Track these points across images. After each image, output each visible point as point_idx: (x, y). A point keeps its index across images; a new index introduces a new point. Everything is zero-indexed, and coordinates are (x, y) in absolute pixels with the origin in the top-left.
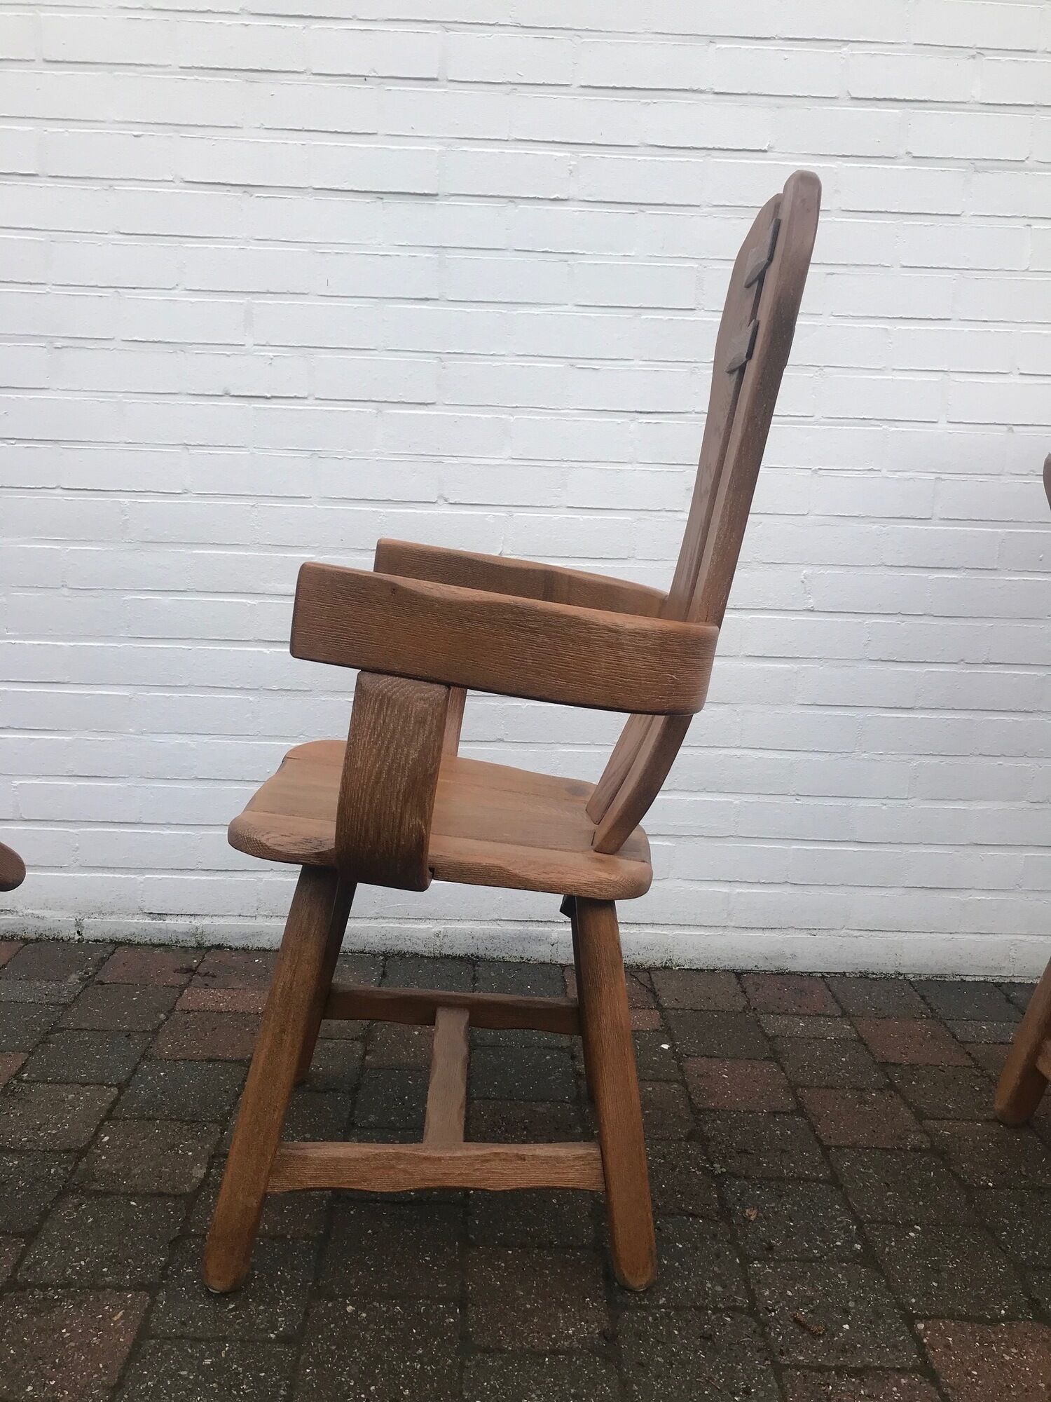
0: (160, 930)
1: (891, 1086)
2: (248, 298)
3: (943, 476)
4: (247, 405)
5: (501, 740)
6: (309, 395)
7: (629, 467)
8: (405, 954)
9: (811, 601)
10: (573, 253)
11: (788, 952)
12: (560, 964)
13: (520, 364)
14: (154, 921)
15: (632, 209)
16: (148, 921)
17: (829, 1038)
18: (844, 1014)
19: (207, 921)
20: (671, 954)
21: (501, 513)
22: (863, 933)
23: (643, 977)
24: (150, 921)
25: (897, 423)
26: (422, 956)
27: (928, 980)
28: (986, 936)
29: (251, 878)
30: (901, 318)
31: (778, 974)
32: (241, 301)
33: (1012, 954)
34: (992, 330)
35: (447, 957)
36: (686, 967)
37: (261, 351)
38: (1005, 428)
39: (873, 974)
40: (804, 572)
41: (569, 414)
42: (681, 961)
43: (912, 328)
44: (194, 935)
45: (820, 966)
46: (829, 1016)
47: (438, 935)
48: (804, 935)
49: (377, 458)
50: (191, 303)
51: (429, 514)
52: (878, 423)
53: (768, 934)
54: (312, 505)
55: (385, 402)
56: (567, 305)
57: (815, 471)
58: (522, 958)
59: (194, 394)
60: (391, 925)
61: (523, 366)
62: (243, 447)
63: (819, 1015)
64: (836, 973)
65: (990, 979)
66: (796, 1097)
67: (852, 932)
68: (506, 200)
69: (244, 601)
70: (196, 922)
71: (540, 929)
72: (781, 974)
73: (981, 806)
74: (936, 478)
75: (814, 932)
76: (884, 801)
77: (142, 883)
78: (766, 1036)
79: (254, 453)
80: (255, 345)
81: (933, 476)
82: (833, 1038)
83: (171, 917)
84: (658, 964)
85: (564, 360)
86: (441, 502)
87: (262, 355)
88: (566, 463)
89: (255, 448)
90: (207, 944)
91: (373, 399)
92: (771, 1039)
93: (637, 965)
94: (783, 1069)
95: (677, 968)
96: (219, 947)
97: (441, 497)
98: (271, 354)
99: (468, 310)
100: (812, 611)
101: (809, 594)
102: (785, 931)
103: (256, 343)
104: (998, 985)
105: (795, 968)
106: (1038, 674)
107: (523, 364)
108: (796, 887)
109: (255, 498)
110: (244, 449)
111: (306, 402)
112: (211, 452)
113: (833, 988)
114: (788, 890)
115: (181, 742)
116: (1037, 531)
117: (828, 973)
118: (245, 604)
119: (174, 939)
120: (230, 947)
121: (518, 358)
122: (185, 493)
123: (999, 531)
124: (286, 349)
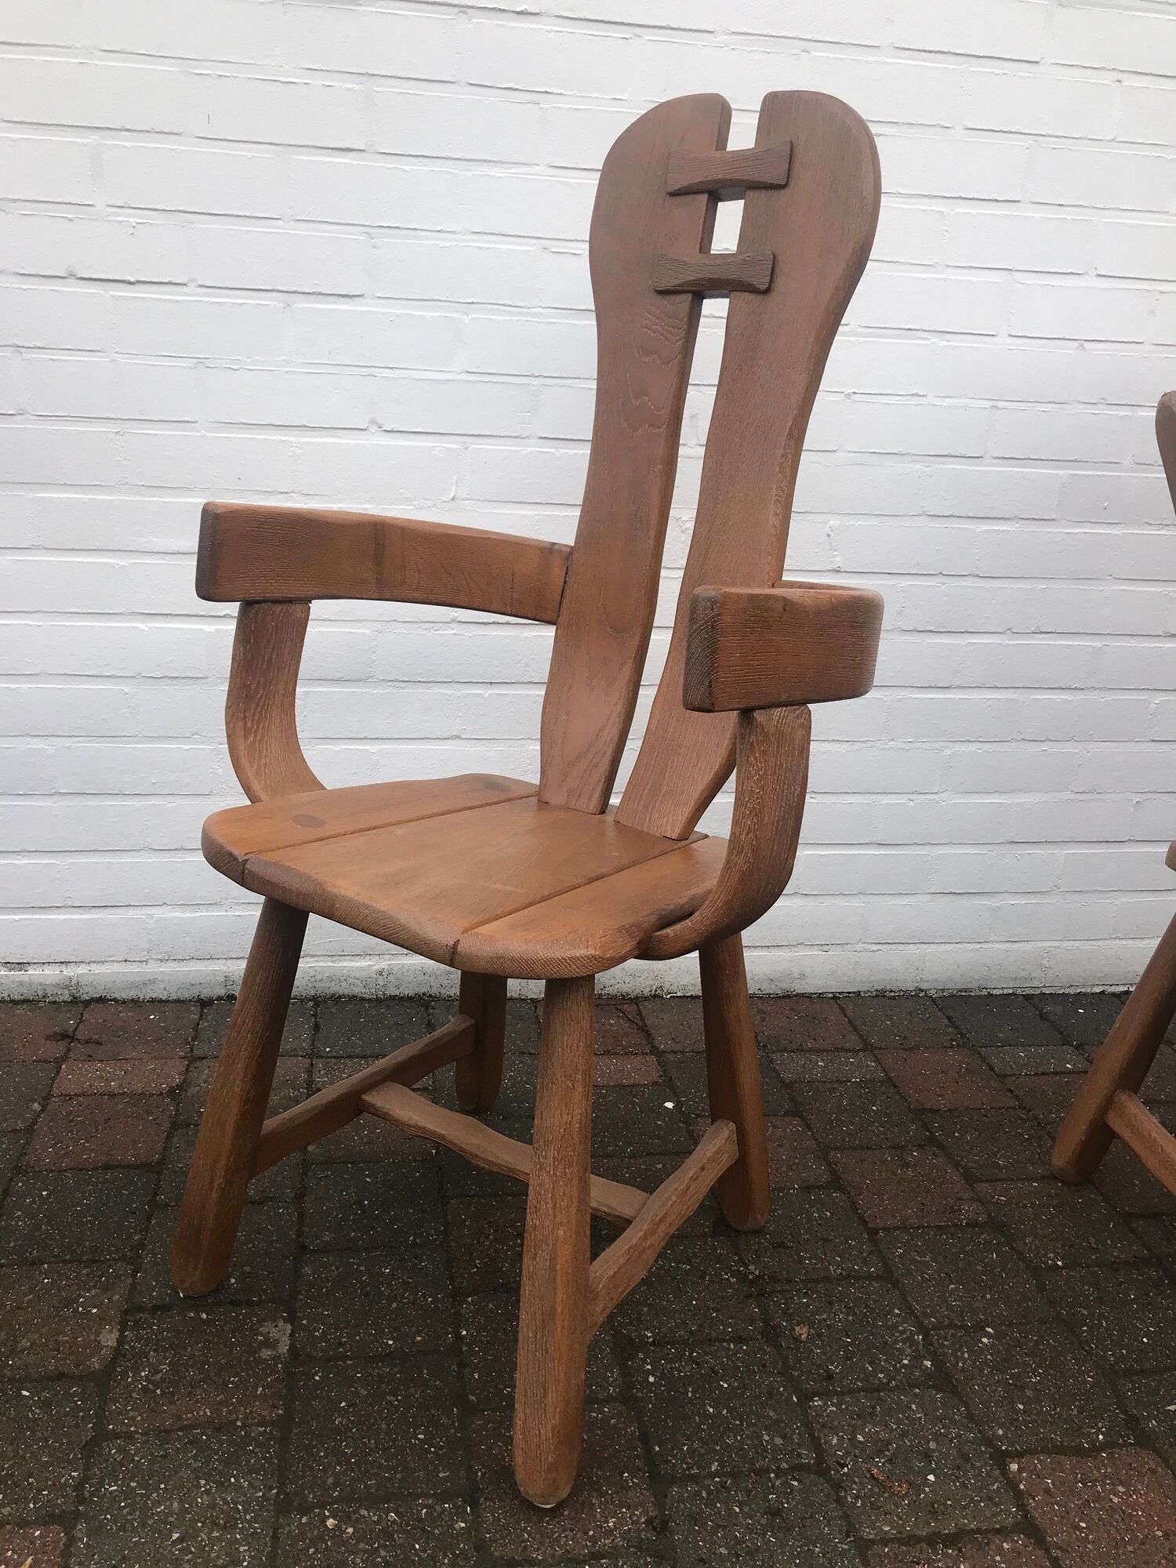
0: (21, 983)
1: (932, 1140)
2: (96, 136)
3: (1001, 404)
4: (101, 292)
5: (458, 737)
6: (189, 281)
8: (340, 997)
9: (838, 559)
10: (546, 92)
11: (796, 971)
12: (531, 999)
13: (477, 244)
14: (13, 973)
15: (626, 32)
16: (4, 972)
17: (854, 1080)
18: (867, 1047)
19: (82, 970)
20: (662, 980)
21: (453, 445)
22: (880, 946)
23: (630, 1009)
24: (7, 973)
25: (948, 336)
26: (363, 999)
27: (952, 996)
28: (1017, 945)
29: (137, 915)
30: (961, 198)
31: (784, 997)
32: (86, 141)
33: (1045, 962)
34: (1069, 217)
35: (393, 998)
36: (679, 994)
37: (119, 215)
38: (1075, 344)
39: (891, 991)
40: (831, 523)
41: (542, 314)
42: (674, 988)
43: (973, 212)
44: (67, 987)
45: (832, 986)
46: (849, 1051)
47: (381, 973)
48: (816, 952)
49: (286, 370)
50: (12, 140)
51: (358, 444)
52: (925, 335)
53: (774, 952)
54: (200, 432)
55: (295, 292)
56: (538, 165)
57: (848, 396)
59: (24, 274)
60: (322, 964)
61: (481, 248)
62: (99, 351)
63: (837, 1050)
64: (849, 993)
65: (1019, 992)
66: (829, 1164)
67: (869, 946)
68: (456, 10)
69: (111, 561)
70: (69, 971)
72: (788, 996)
73: (1021, 799)
74: (992, 407)
75: (826, 948)
76: (912, 797)
78: (782, 1081)
79: (115, 360)
80: (108, 206)
81: (989, 404)
82: (858, 1080)
83: (36, 966)
84: (646, 992)
85: (535, 241)
86: (373, 428)
87: (119, 221)
88: (537, 379)
89: (116, 352)
90: (85, 997)
91: (280, 288)
92: (788, 1086)
93: (622, 995)
94: (808, 1127)
95: (669, 996)
96: (101, 1000)
97: (373, 422)
98: (132, 220)
99: (406, 168)
100: (839, 571)
101: (835, 550)
102: (794, 949)
103: (110, 204)
104: (1028, 998)
105: (804, 989)
106: (1094, 645)
107: (481, 245)
108: (807, 898)
109: (120, 422)
110: (104, 354)
111: (185, 289)
112: (54, 357)
113: (848, 1013)
115: (35, 747)
116: (1103, 473)
117: (840, 993)
118: (112, 566)
119: (40, 993)
120: (115, 1000)
121: (475, 237)
122: (21, 414)
123: (1061, 472)
124: (153, 213)
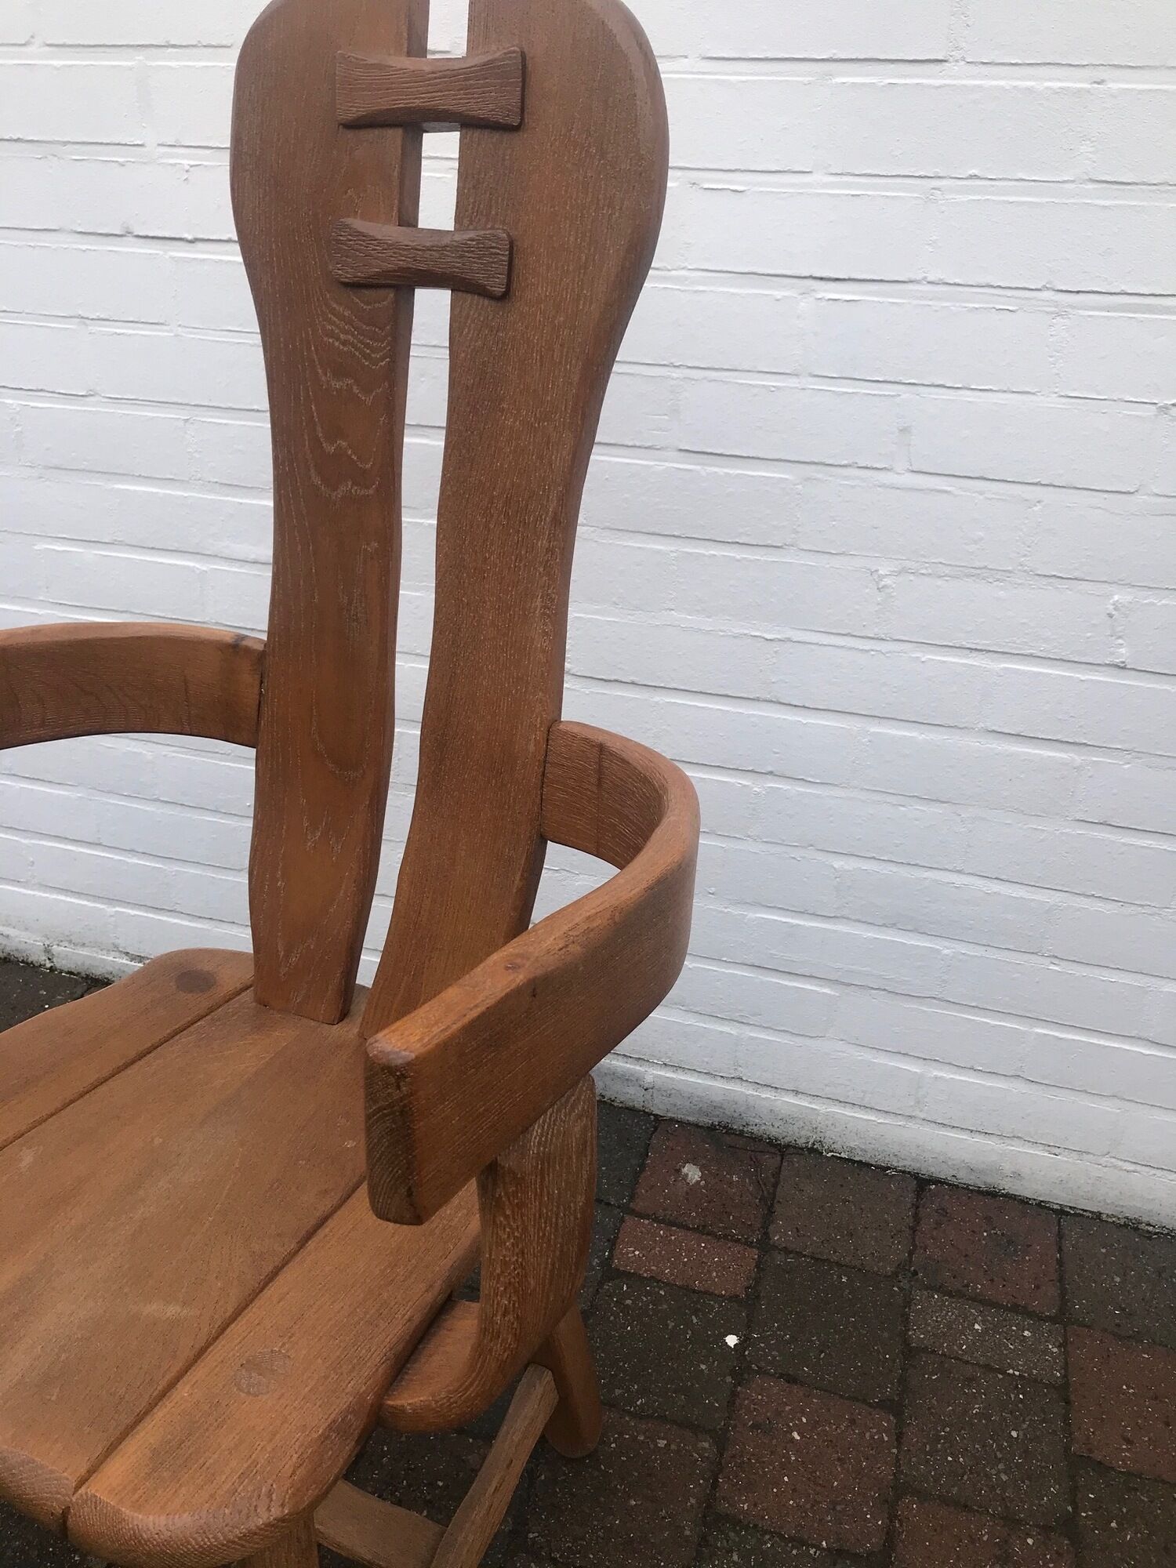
1: (1069, 1526)
2: (140, 57)
4: (161, 253)
7: (792, 382)
9: (1123, 650)
11: (1008, 1168)
12: (655, 1115)
16: (125, 961)
17: (1011, 1371)
18: (1063, 1317)
20: (822, 1135)
22: (1139, 1168)
23: (770, 1161)
24: (129, 963)
31: (987, 1193)
32: (130, 64)
36: (843, 1155)
37: (172, 156)
39: (1149, 1225)
40: (1116, 598)
41: (686, 278)
42: (837, 1146)
45: (1060, 1197)
46: (1030, 1314)
48: (1040, 1152)
50: (56, 68)
56: (686, 57)
58: (603, 1097)
59: (81, 233)
62: (162, 324)
63: (1015, 1309)
64: (1086, 1211)
66: (892, 1517)
67: (1120, 1163)
69: (191, 564)
71: (628, 1066)
72: (992, 1194)
75: (1057, 1151)
77: (112, 916)
78: (906, 1342)
79: (178, 335)
80: (159, 145)
82: (1017, 1373)
84: (801, 1142)
87: (171, 164)
88: (677, 370)
89: (180, 326)
92: (910, 1352)
93: (769, 1138)
94: (899, 1438)
95: (830, 1155)
98: (185, 162)
100: (1124, 668)
101: (1120, 637)
102: (1008, 1141)
103: (160, 143)
105: (1017, 1190)
108: (1033, 1086)
109: (188, 408)
110: (165, 328)
112: (118, 331)
113: (1067, 1245)
114: (1018, 1087)
118: (192, 570)
122: (92, 395)
124: (208, 152)
